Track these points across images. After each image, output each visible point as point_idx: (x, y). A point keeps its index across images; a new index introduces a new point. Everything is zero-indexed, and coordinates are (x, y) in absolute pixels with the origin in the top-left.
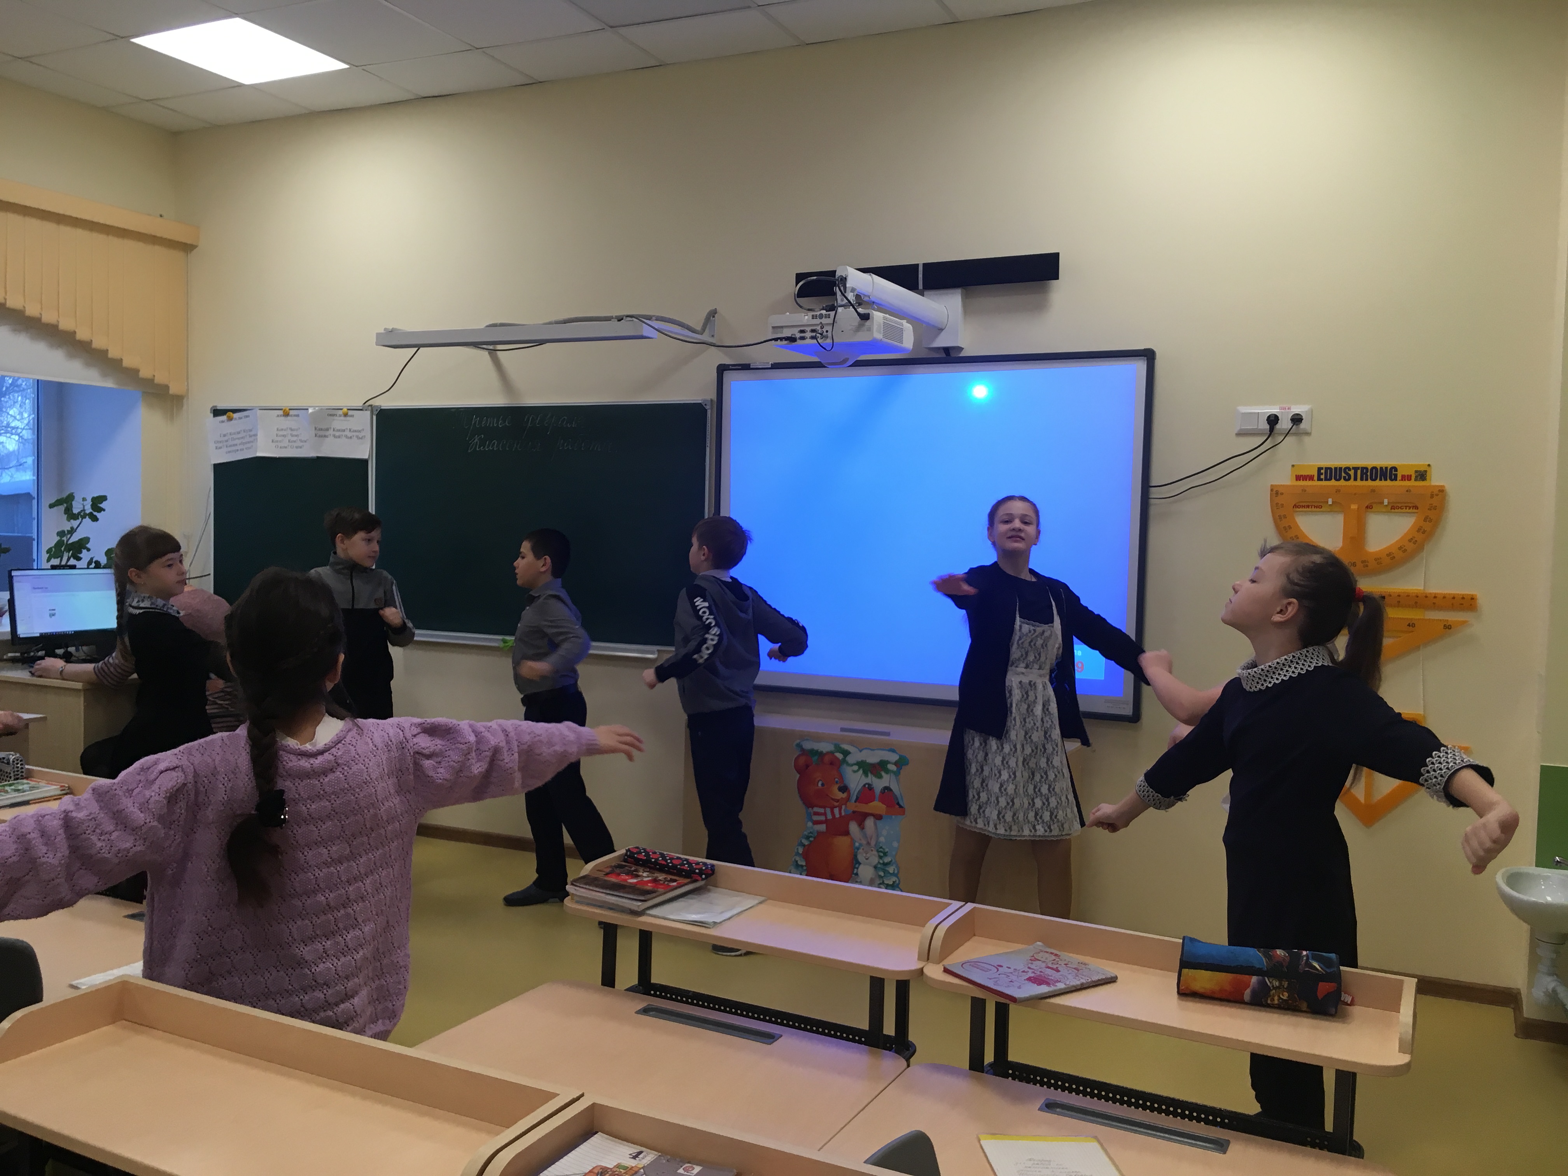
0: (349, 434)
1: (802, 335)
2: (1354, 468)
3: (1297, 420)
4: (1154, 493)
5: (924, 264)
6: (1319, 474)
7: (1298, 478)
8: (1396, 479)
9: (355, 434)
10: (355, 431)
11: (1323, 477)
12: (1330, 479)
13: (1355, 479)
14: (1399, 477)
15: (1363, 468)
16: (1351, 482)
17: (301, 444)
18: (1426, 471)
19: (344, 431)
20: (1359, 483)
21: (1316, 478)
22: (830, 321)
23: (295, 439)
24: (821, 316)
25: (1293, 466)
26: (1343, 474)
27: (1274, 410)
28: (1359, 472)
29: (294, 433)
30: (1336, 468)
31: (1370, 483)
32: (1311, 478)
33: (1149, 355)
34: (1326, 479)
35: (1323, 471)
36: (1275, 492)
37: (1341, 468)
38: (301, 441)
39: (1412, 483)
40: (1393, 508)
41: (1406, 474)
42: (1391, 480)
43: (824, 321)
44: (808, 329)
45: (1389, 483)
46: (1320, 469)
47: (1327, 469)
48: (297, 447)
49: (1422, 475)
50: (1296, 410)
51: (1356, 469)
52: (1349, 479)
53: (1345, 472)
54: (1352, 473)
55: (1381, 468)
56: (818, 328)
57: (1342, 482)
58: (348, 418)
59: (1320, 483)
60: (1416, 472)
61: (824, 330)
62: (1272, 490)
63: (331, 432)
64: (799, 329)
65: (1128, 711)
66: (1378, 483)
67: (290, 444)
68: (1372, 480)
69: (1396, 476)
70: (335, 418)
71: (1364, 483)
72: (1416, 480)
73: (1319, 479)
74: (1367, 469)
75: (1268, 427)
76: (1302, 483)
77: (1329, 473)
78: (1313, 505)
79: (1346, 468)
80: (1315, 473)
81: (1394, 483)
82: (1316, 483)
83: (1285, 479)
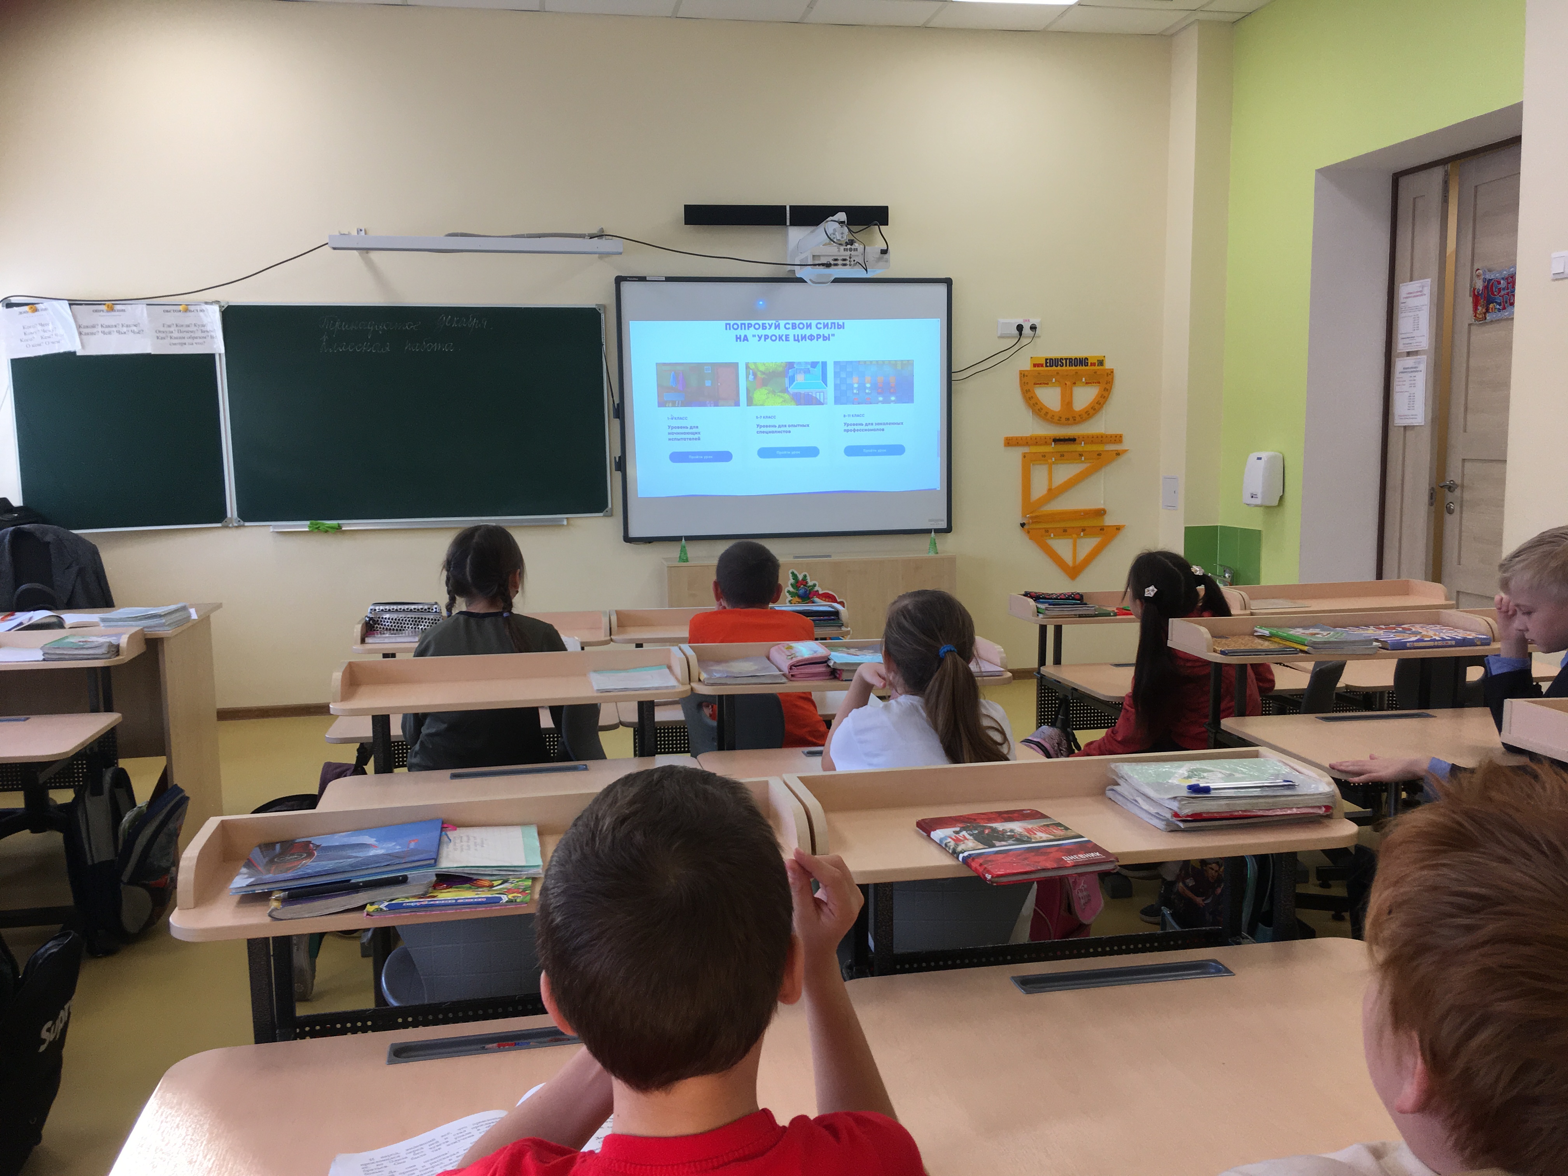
1: (836, 262)
3: (1033, 328)
4: (954, 376)
5: (790, 206)
6: (1046, 363)
7: (1035, 365)
8: (1087, 365)
11: (1048, 364)
12: (1052, 366)
13: (1066, 366)
14: (1089, 364)
15: (1070, 359)
16: (1064, 368)
18: (1103, 360)
20: (1068, 368)
21: (1044, 365)
25: (1031, 358)
26: (1060, 363)
27: (1020, 321)
28: (1068, 361)
30: (1055, 359)
31: (1074, 368)
32: (1042, 365)
33: (948, 282)
34: (1050, 366)
35: (1048, 361)
36: (1023, 375)
37: (1058, 359)
39: (1096, 368)
40: (1087, 383)
41: (1093, 362)
42: (1085, 366)
45: (1084, 367)
46: (1046, 360)
47: (1050, 359)
49: (1101, 363)
50: (1034, 321)
51: (1066, 359)
52: (1062, 366)
53: (1060, 362)
54: (1064, 362)
55: (1080, 359)
56: (848, 258)
57: (1059, 368)
59: (1047, 368)
60: (1098, 360)
62: (1021, 374)
64: (835, 258)
65: (944, 525)
66: (1078, 368)
68: (1075, 366)
71: (1071, 368)
72: (1098, 365)
73: (1047, 366)
74: (1072, 359)
75: (1017, 332)
76: (1037, 368)
77: (1053, 362)
78: (1044, 382)
79: (1061, 359)
80: (1044, 362)
81: (1087, 368)
82: (1045, 368)
83: (1027, 366)
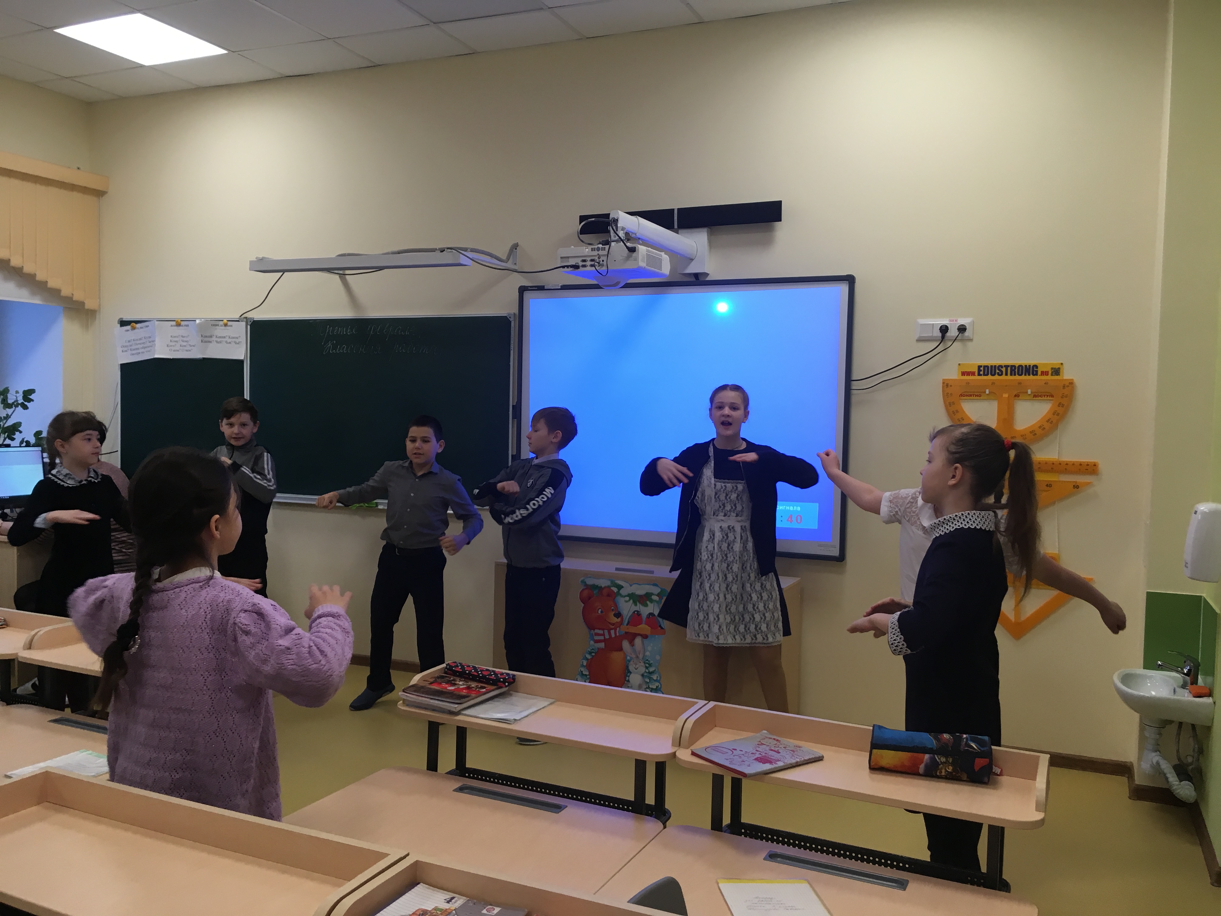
0: (229, 340)
1: (584, 263)
2: (1005, 366)
3: (962, 329)
4: (855, 385)
5: (678, 209)
6: (979, 370)
7: (963, 374)
8: (1037, 374)
9: (233, 340)
10: (234, 338)
11: (982, 373)
12: (987, 375)
13: (1006, 375)
14: (1039, 373)
15: (1012, 366)
16: (1003, 377)
17: (189, 348)
18: (1059, 368)
19: (225, 337)
20: (1009, 377)
21: (976, 374)
22: (605, 252)
23: (184, 344)
24: (598, 249)
25: (959, 364)
26: (997, 371)
27: (945, 322)
28: (1009, 369)
29: (185, 339)
30: (992, 366)
31: (1017, 377)
32: (973, 374)
33: (850, 280)
34: (984, 375)
35: (982, 369)
36: (946, 385)
37: (995, 366)
38: (191, 346)
39: (1049, 377)
40: (1035, 396)
41: (1044, 370)
42: (1033, 375)
43: (601, 252)
44: (589, 259)
45: (1031, 377)
46: (979, 367)
47: (985, 367)
48: (187, 351)
49: (1056, 371)
50: (962, 321)
51: (1007, 367)
52: (1002, 375)
53: (999, 370)
54: (1004, 370)
55: (1026, 366)
56: (596, 258)
57: (997, 377)
58: (227, 328)
59: (980, 377)
60: (1052, 369)
61: (601, 260)
62: (943, 383)
63: (214, 339)
64: (581, 259)
65: (836, 552)
66: (1023, 377)
67: (181, 348)
68: (1019, 375)
69: (1037, 371)
70: (217, 327)
71: (1013, 377)
72: (1052, 375)
73: (979, 375)
74: (1015, 366)
75: (940, 335)
76: (966, 377)
77: (986, 370)
78: (975, 394)
79: (999, 366)
80: (976, 371)
81: (1035, 377)
82: (977, 377)
83: (953, 374)
